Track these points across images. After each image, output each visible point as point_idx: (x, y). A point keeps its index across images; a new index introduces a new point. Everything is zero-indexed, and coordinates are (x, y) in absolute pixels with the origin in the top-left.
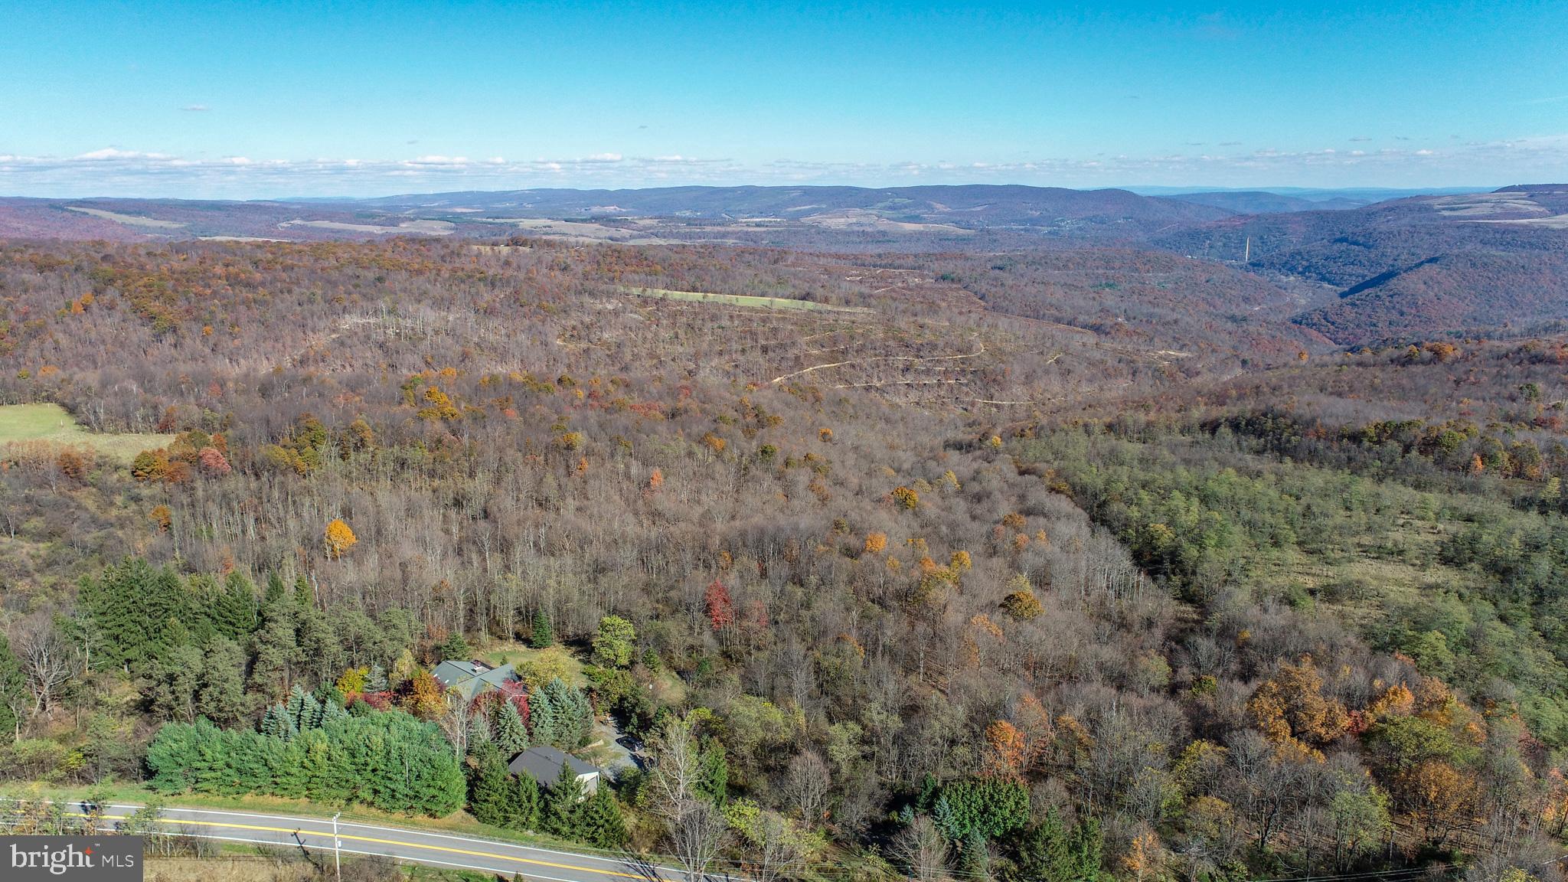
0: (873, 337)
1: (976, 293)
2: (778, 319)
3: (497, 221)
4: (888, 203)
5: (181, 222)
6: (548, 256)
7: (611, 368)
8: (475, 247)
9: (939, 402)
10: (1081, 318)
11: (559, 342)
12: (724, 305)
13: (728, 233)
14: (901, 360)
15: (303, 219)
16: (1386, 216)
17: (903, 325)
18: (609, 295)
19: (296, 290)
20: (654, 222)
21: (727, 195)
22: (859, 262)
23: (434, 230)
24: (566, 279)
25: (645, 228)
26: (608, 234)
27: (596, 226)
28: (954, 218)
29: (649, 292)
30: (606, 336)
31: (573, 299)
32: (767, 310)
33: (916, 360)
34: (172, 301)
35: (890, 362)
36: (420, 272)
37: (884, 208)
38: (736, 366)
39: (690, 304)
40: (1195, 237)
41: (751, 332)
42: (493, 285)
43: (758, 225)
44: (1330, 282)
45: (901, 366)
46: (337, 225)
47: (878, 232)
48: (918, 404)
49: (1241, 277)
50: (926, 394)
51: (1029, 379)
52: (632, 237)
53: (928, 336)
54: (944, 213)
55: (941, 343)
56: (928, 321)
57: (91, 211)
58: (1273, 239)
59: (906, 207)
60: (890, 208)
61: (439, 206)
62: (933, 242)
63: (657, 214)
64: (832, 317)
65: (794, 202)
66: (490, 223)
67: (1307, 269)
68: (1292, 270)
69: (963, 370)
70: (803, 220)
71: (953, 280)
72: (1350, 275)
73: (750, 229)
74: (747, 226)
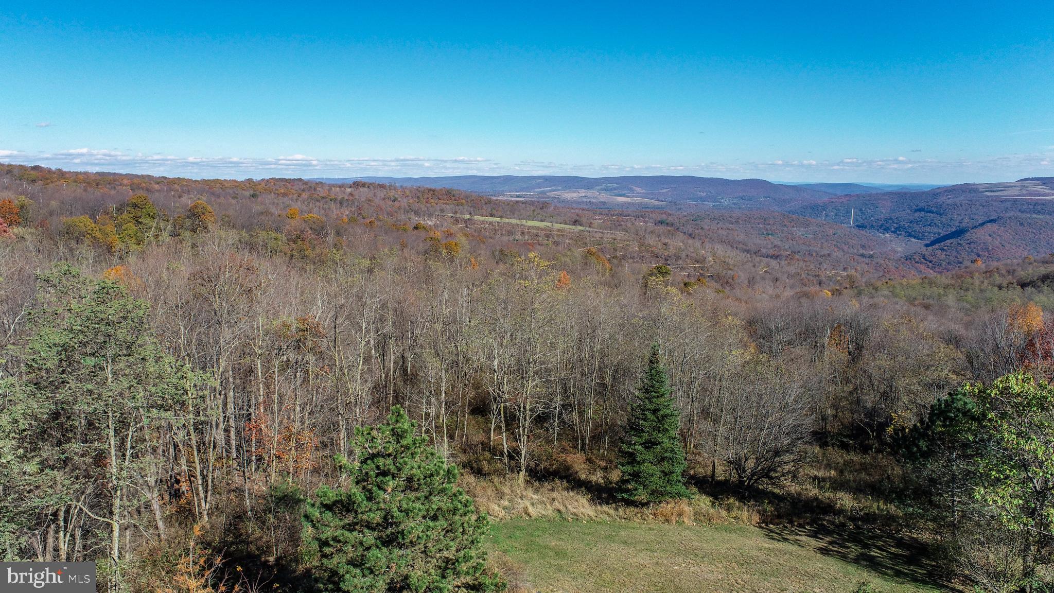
0: (631, 250)
2: (558, 236)
4: (603, 187)
6: (381, 192)
10: (763, 251)
12: (517, 225)
16: (947, 195)
18: (428, 216)
28: (650, 196)
29: (459, 215)
31: (403, 216)
32: (549, 230)
37: (601, 190)
40: (816, 209)
43: (518, 196)
44: (915, 237)
47: (601, 202)
49: (855, 233)
51: (751, 282)
54: (640, 193)
55: (682, 255)
58: (869, 211)
59: (615, 189)
65: (539, 186)
67: (897, 229)
68: (887, 230)
70: (548, 194)
71: (667, 224)
72: (929, 233)
73: (513, 199)
74: (511, 197)
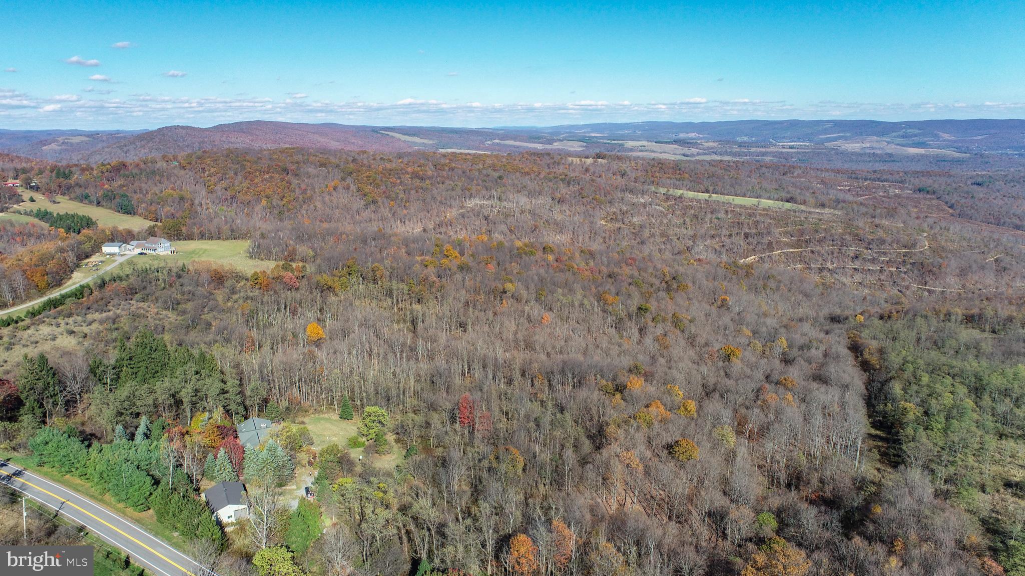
0: (833, 232)
1: (947, 203)
2: (761, 215)
3: (613, 142)
4: (901, 133)
5: (434, 140)
6: (615, 165)
7: (633, 241)
8: (570, 159)
9: (879, 283)
11: (603, 222)
12: (724, 203)
13: (767, 153)
14: (852, 250)
15: (500, 139)
17: (861, 224)
18: (643, 193)
19: (447, 182)
20: (715, 144)
21: (776, 126)
22: (853, 176)
23: (573, 147)
24: (620, 181)
25: (708, 148)
26: (682, 152)
27: (675, 146)
28: (956, 145)
29: (671, 191)
30: (635, 220)
31: (620, 195)
32: (755, 208)
33: (865, 251)
34: (378, 186)
35: (843, 251)
36: (527, 174)
37: (898, 137)
38: (723, 246)
39: (699, 201)
41: (738, 223)
42: (569, 183)
43: (791, 147)
45: (852, 254)
46: (517, 143)
47: (886, 154)
48: (860, 283)
50: (869, 277)
51: (963, 273)
52: (698, 154)
53: (881, 233)
54: (947, 141)
55: (889, 239)
56: (885, 222)
57: (391, 134)
59: (916, 136)
60: (903, 137)
61: (584, 133)
62: (931, 162)
63: (719, 139)
64: (803, 216)
65: (825, 131)
66: (609, 144)
69: (904, 261)
70: (826, 144)
71: (928, 192)
73: (784, 150)
74: (784, 148)
